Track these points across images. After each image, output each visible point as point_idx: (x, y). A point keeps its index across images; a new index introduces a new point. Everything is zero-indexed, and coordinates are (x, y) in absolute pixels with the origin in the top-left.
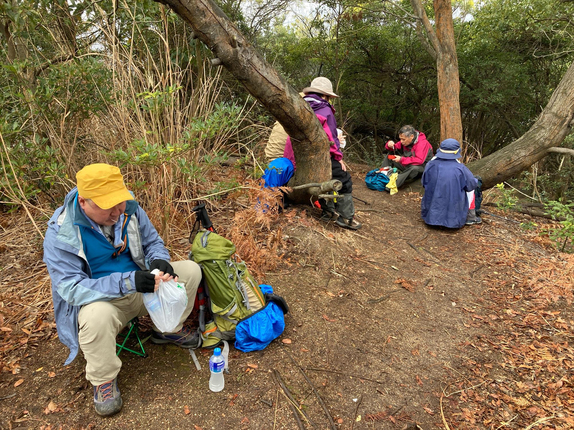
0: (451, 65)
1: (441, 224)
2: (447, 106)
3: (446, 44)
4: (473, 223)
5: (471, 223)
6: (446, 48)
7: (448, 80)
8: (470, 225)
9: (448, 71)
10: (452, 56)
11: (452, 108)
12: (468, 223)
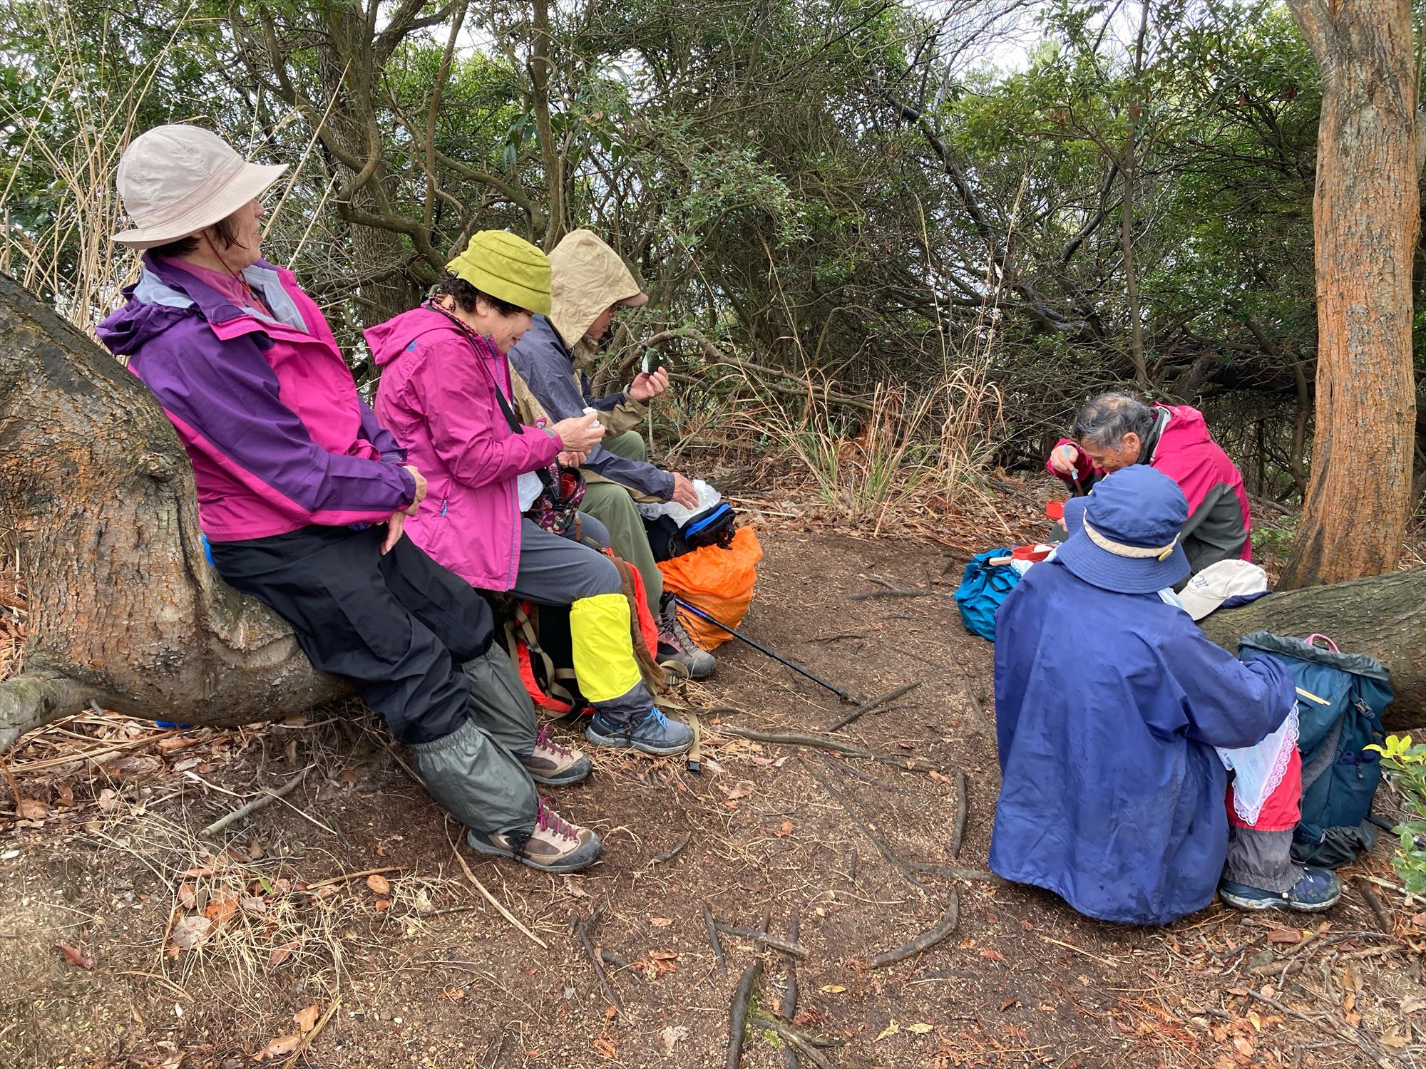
0: (1369, 114)
1: (1050, 884)
2: (1338, 301)
3: (1355, 20)
4: (1268, 902)
5: (1254, 904)
6: (1355, 38)
7: (1348, 182)
8: (1248, 911)
9: (1350, 140)
10: (1379, 72)
11: (1359, 308)
12: (1241, 902)
